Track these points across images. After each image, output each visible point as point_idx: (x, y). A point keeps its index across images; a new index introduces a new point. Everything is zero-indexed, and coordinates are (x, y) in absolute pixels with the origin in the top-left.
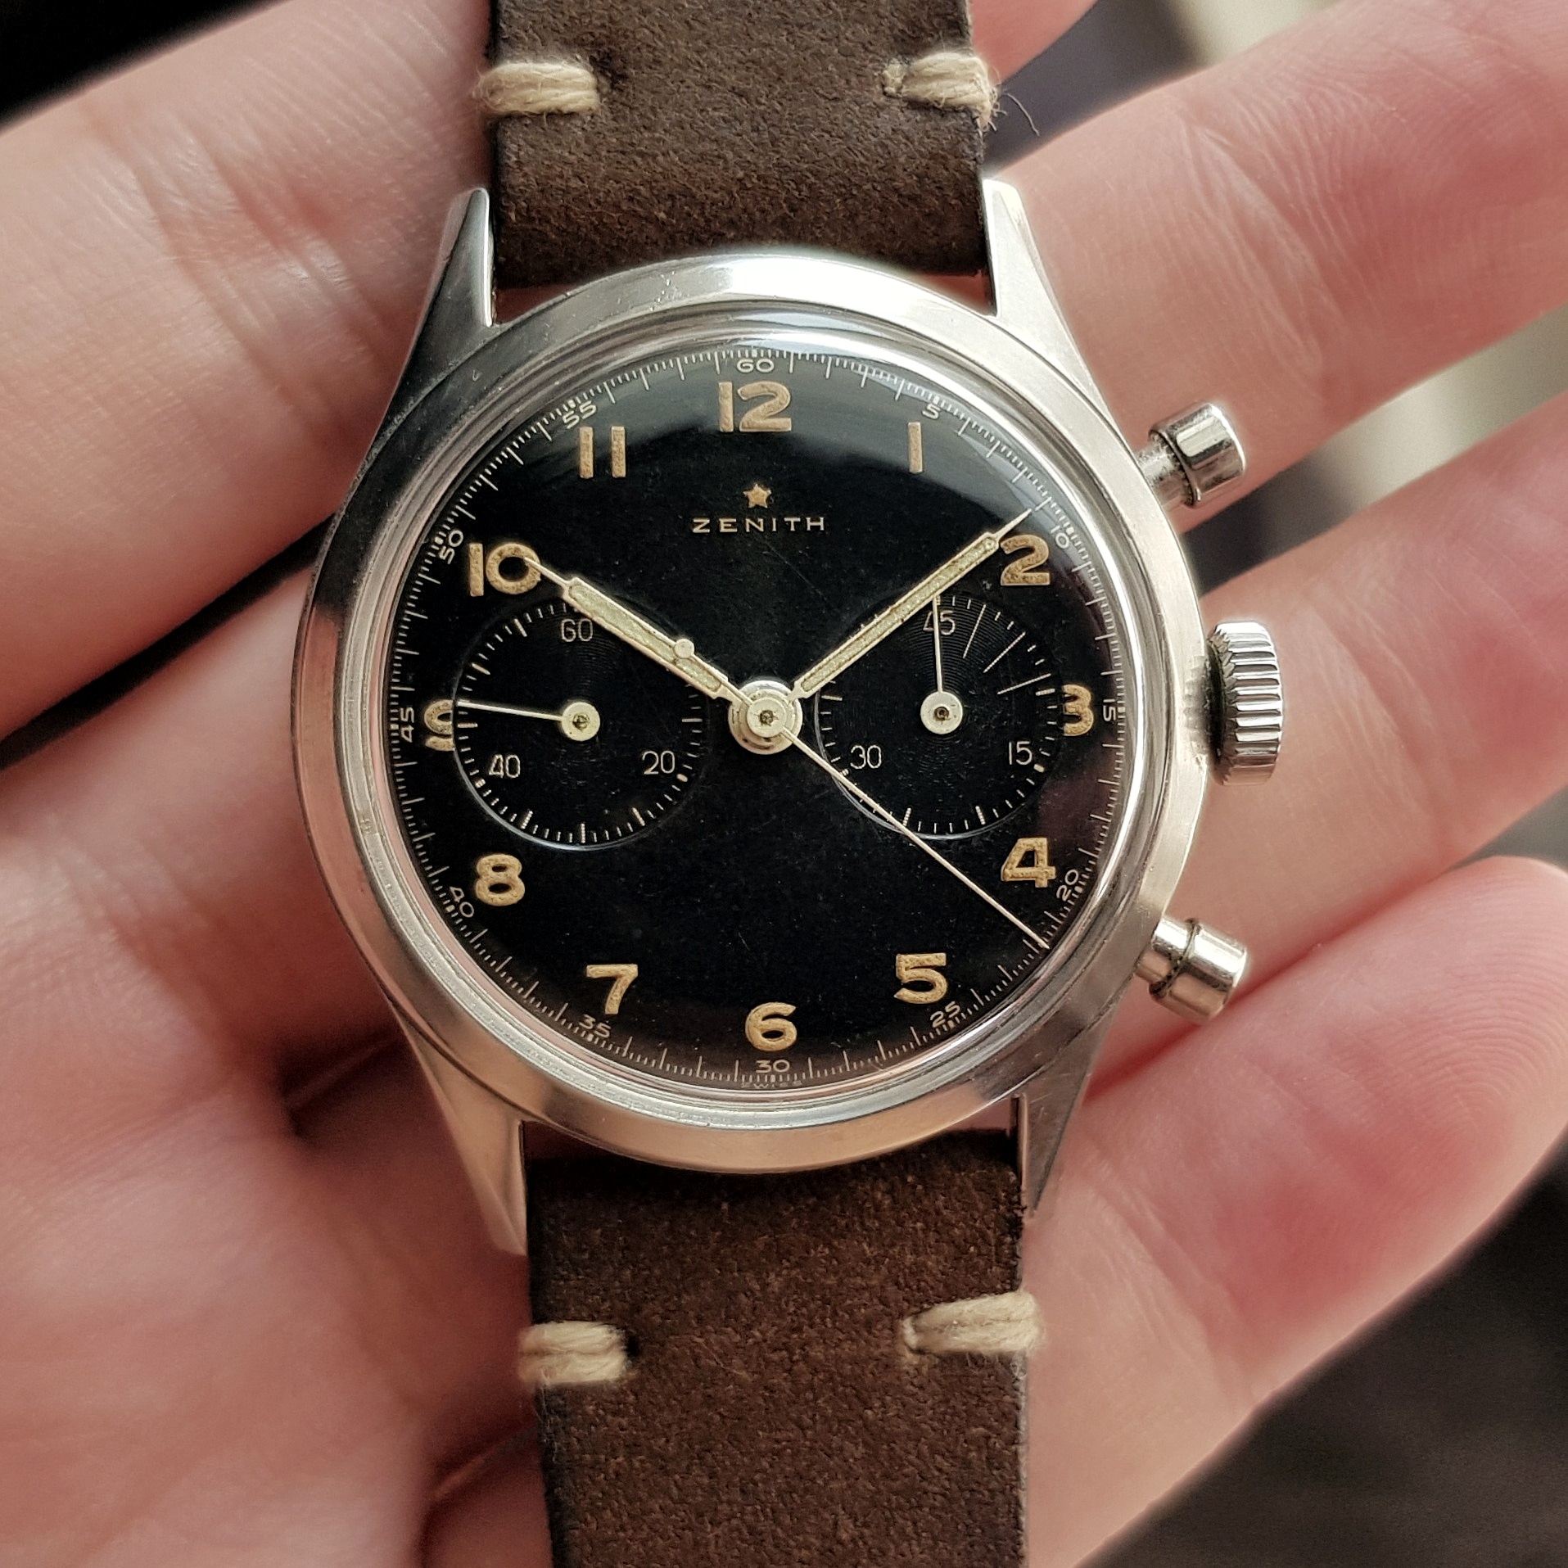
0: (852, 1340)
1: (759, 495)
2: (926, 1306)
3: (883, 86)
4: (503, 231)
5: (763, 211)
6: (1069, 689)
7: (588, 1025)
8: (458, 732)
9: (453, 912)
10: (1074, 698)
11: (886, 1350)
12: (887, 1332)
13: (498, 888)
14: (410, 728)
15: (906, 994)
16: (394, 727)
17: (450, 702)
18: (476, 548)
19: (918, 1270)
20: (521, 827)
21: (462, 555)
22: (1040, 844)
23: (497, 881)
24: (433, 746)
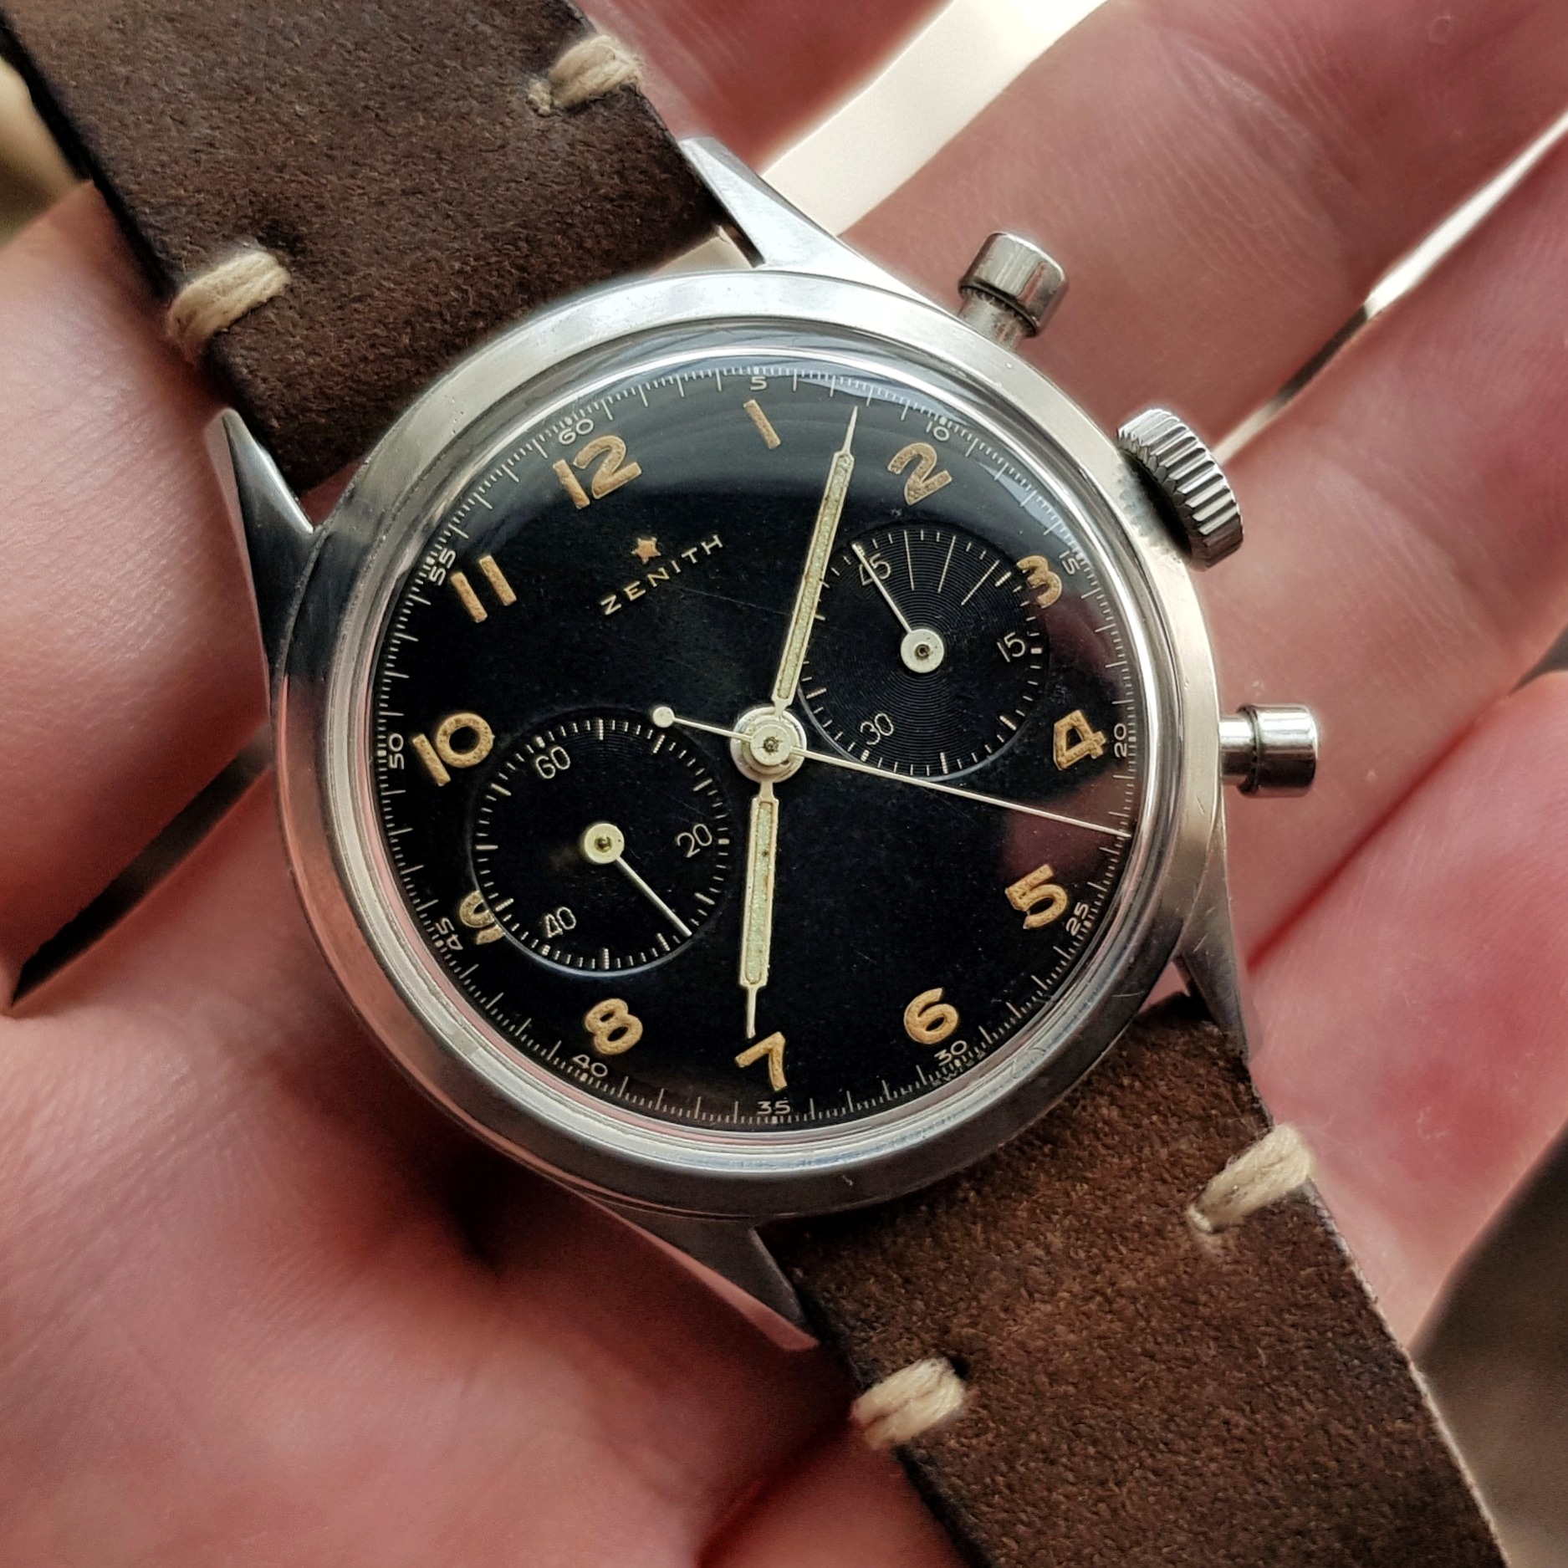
0: (1152, 1254)
1: (647, 547)
2: (1200, 1187)
3: (536, 111)
4: (274, 441)
5: (497, 287)
6: (1023, 564)
7: (766, 1110)
8: (499, 915)
9: (588, 1079)
10: (1031, 571)
11: (1187, 1246)
12: (1179, 1229)
13: (616, 1034)
14: (454, 937)
15: (1033, 921)
16: (439, 944)
17: (477, 893)
18: (420, 741)
19: (1175, 1159)
20: (606, 969)
21: (410, 753)
22: (1077, 718)
23: (612, 1029)
24: (485, 941)
